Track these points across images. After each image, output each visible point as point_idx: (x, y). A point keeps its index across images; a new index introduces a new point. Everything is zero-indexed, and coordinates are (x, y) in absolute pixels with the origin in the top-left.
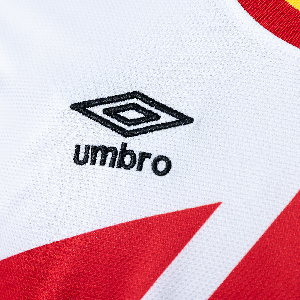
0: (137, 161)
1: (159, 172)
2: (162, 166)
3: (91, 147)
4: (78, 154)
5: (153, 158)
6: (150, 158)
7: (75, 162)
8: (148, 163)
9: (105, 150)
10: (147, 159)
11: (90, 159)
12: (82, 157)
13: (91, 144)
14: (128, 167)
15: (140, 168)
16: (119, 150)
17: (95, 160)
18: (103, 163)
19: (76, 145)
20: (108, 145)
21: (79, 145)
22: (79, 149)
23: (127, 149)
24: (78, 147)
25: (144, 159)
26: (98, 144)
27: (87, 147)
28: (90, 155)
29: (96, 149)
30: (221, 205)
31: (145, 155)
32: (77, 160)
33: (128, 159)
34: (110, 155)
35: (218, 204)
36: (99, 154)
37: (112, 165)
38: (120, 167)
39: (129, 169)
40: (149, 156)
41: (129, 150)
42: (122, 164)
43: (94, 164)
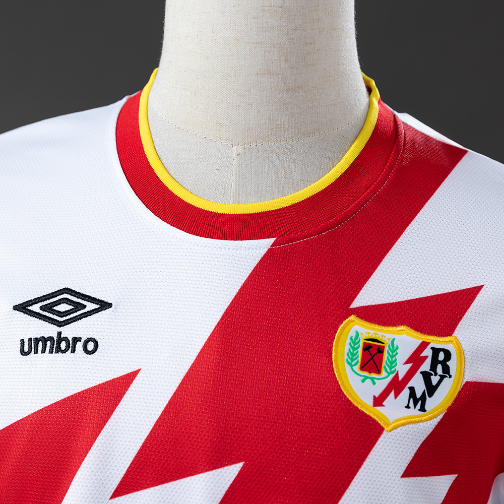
0: (71, 345)
1: (89, 351)
2: (90, 346)
3: (33, 339)
4: (23, 347)
5: (83, 341)
6: (80, 341)
7: (21, 354)
8: (79, 345)
9: (44, 340)
10: (78, 343)
11: (33, 350)
12: (26, 349)
13: (33, 337)
14: (64, 352)
15: (73, 351)
16: (55, 339)
17: (37, 350)
18: (43, 351)
19: (21, 340)
20: (46, 336)
21: (23, 340)
22: (24, 342)
23: (62, 336)
24: (22, 341)
25: (76, 343)
26: (39, 336)
27: (30, 339)
28: (33, 346)
29: (37, 340)
30: (141, 371)
31: (76, 340)
32: (23, 353)
33: (63, 345)
34: (49, 343)
35: (139, 370)
36: (40, 343)
37: (51, 352)
38: (58, 353)
39: (65, 353)
40: (79, 339)
41: (63, 338)
42: (59, 350)
43: (37, 353)
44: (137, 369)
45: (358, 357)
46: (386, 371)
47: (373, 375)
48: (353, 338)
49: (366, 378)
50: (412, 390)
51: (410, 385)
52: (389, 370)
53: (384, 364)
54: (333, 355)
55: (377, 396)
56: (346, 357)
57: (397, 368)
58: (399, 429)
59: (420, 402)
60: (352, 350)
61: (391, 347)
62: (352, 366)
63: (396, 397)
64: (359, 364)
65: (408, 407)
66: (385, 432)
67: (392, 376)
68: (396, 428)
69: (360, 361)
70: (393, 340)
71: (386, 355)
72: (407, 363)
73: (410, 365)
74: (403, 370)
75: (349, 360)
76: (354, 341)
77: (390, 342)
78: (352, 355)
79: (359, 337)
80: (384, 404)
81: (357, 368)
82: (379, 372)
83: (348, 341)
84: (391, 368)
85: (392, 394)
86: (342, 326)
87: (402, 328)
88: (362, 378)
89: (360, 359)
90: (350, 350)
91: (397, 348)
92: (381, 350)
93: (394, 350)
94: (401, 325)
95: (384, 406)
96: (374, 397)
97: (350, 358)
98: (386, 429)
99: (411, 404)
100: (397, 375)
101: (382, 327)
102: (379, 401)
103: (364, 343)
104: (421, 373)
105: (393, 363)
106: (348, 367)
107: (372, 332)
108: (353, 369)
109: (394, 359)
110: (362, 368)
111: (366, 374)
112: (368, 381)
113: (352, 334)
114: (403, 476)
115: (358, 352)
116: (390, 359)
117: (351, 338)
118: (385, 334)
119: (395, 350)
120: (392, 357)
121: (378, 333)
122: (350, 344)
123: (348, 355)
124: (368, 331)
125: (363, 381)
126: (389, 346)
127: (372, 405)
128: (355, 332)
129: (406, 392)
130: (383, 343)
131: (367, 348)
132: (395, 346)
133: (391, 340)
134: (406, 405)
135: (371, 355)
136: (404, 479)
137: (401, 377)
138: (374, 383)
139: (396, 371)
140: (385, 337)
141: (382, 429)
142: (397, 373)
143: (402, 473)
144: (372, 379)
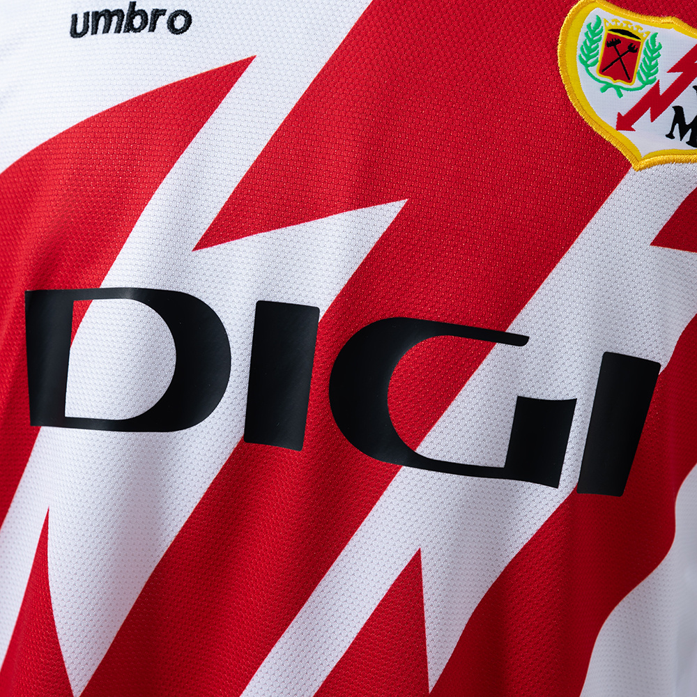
0: (149, 21)
1: (177, 30)
2: (179, 22)
3: (91, 14)
4: (76, 25)
5: (168, 14)
6: (164, 14)
7: (72, 36)
8: (162, 21)
9: (108, 14)
10: (161, 17)
11: (90, 29)
12: (80, 28)
13: (91, 10)
14: (136, 30)
15: (153, 29)
16: (126, 12)
17: (97, 29)
18: (106, 30)
19: (73, 16)
20: (112, 9)
21: (76, 15)
22: (77, 19)
23: (136, 9)
25: (158, 17)
26: (100, 9)
27: (87, 14)
28: (90, 24)
29: (97, 15)
30: (255, 59)
31: (158, 13)
32: (74, 34)
33: (137, 21)
34: (115, 19)
35: (253, 58)
36: (102, 21)
37: (118, 31)
38: (128, 31)
39: (139, 32)
40: (163, 12)
41: (139, 10)
42: (130, 28)
43: (96, 33)
44: (250, 55)
45: (597, 54)
46: (641, 79)
47: (620, 83)
48: (592, 25)
49: (609, 86)
50: (679, 111)
51: (676, 103)
52: (644, 79)
53: (637, 68)
54: (559, 47)
55: (623, 115)
56: (579, 52)
57: (658, 76)
58: (654, 168)
59: (690, 131)
60: (588, 44)
61: (650, 45)
62: (587, 66)
63: (653, 119)
64: (598, 65)
65: (670, 136)
66: (631, 171)
67: (648, 87)
68: (649, 166)
69: (600, 60)
70: (655, 35)
71: (641, 56)
72: (673, 70)
73: (678, 74)
74: (666, 80)
75: (583, 57)
76: (593, 31)
77: (649, 38)
78: (588, 51)
79: (602, 25)
80: (633, 126)
81: (595, 70)
82: (629, 79)
83: (584, 29)
84: (648, 75)
85: (648, 113)
86: (575, 6)
87: (669, 19)
88: (603, 85)
89: (600, 57)
90: (585, 43)
91: (660, 47)
92: (633, 48)
93: (655, 50)
94: (668, 16)
95: (633, 130)
96: (619, 114)
97: (585, 55)
98: (633, 165)
99: (676, 132)
100: (657, 87)
101: (638, 15)
102: (625, 122)
103: (609, 35)
104: (695, 87)
105: (652, 69)
106: (581, 67)
107: (621, 19)
108: (588, 71)
109: (653, 63)
110: (603, 71)
111: (609, 79)
112: (611, 91)
113: (591, 19)
114: (653, 244)
115: (598, 47)
116: (648, 62)
117: (589, 26)
118: (641, 25)
119: (657, 50)
120: (652, 59)
121: (632, 22)
122: (586, 34)
123: (582, 49)
124: (616, 17)
125: (604, 90)
126: (647, 43)
127: (615, 127)
128: (595, 17)
129: (669, 114)
130: (638, 38)
131: (612, 42)
132: (657, 44)
133: (651, 34)
134: (668, 133)
135: (618, 54)
136: (655, 248)
137: (662, 91)
138: (621, 95)
139: (656, 81)
140: (642, 29)
141: (627, 166)
142: (658, 84)
143: (653, 237)
144: (618, 88)
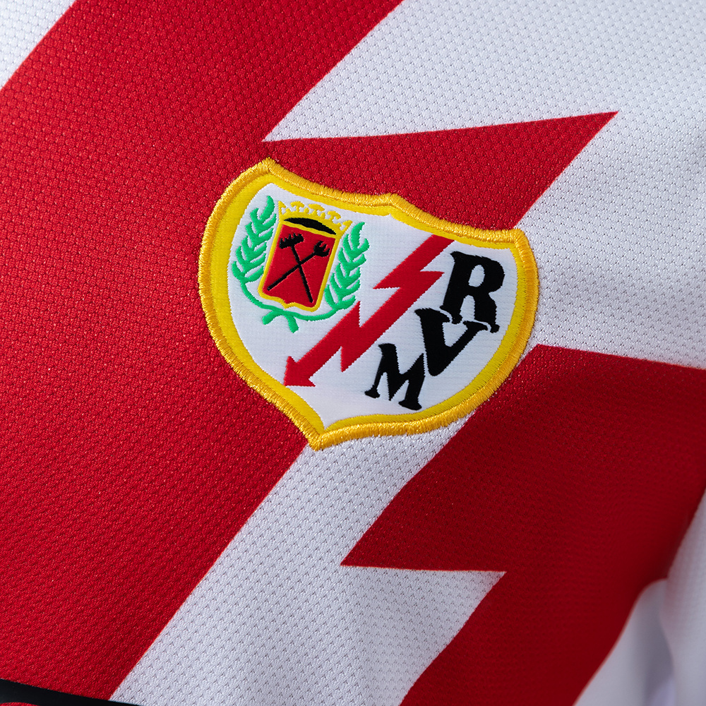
45: (263, 260)
46: (330, 300)
47: (295, 308)
48: (259, 213)
49: (277, 312)
50: (389, 352)
51: (384, 339)
52: (335, 300)
53: (326, 282)
54: (203, 250)
55: (296, 359)
56: (233, 258)
57: (358, 295)
58: (345, 444)
59: (407, 383)
60: (250, 243)
61: (350, 243)
62: (244, 281)
63: (345, 365)
64: (263, 278)
65: (373, 393)
66: (307, 450)
67: (341, 314)
68: (337, 441)
69: (266, 269)
70: (359, 227)
71: (334, 261)
72: (383, 284)
73: (391, 291)
74: (371, 301)
75: (239, 266)
76: (260, 222)
77: (349, 231)
78: (249, 255)
79: (275, 212)
80: (311, 379)
81: (256, 287)
82: (310, 301)
83: (246, 219)
84: (342, 294)
85: (336, 358)
86: (235, 182)
87: (387, 198)
88: (265, 312)
89: (266, 266)
90: (245, 242)
91: (366, 247)
92: (322, 249)
93: (358, 251)
94: (386, 192)
95: (311, 384)
96: (290, 360)
97: (243, 262)
98: (310, 440)
99: (383, 387)
100: (355, 313)
101: (335, 193)
102: (299, 372)
103: (285, 228)
104: (418, 312)
105: (350, 282)
106: (233, 282)
107: (307, 201)
108: (245, 288)
109: (352, 273)
110: (269, 289)
111: (277, 302)
112: (280, 321)
113: (258, 202)
114: (347, 562)
115: (265, 249)
116: (344, 273)
117: (254, 214)
118: (339, 211)
119: (361, 252)
120: (351, 267)
121: (323, 206)
122: (249, 227)
123: (239, 253)
124: (299, 198)
125: (268, 320)
126: (346, 240)
127: (282, 381)
128: (265, 199)
129: (371, 357)
130: (331, 232)
131: (289, 240)
132: (361, 241)
133: (353, 224)
134: (369, 388)
135: (298, 259)
136: (349, 569)
137: (363, 318)
138: (294, 328)
139: (355, 304)
140: (339, 217)
141: (300, 442)
142: (357, 308)
143: (345, 553)
144: (291, 317)
